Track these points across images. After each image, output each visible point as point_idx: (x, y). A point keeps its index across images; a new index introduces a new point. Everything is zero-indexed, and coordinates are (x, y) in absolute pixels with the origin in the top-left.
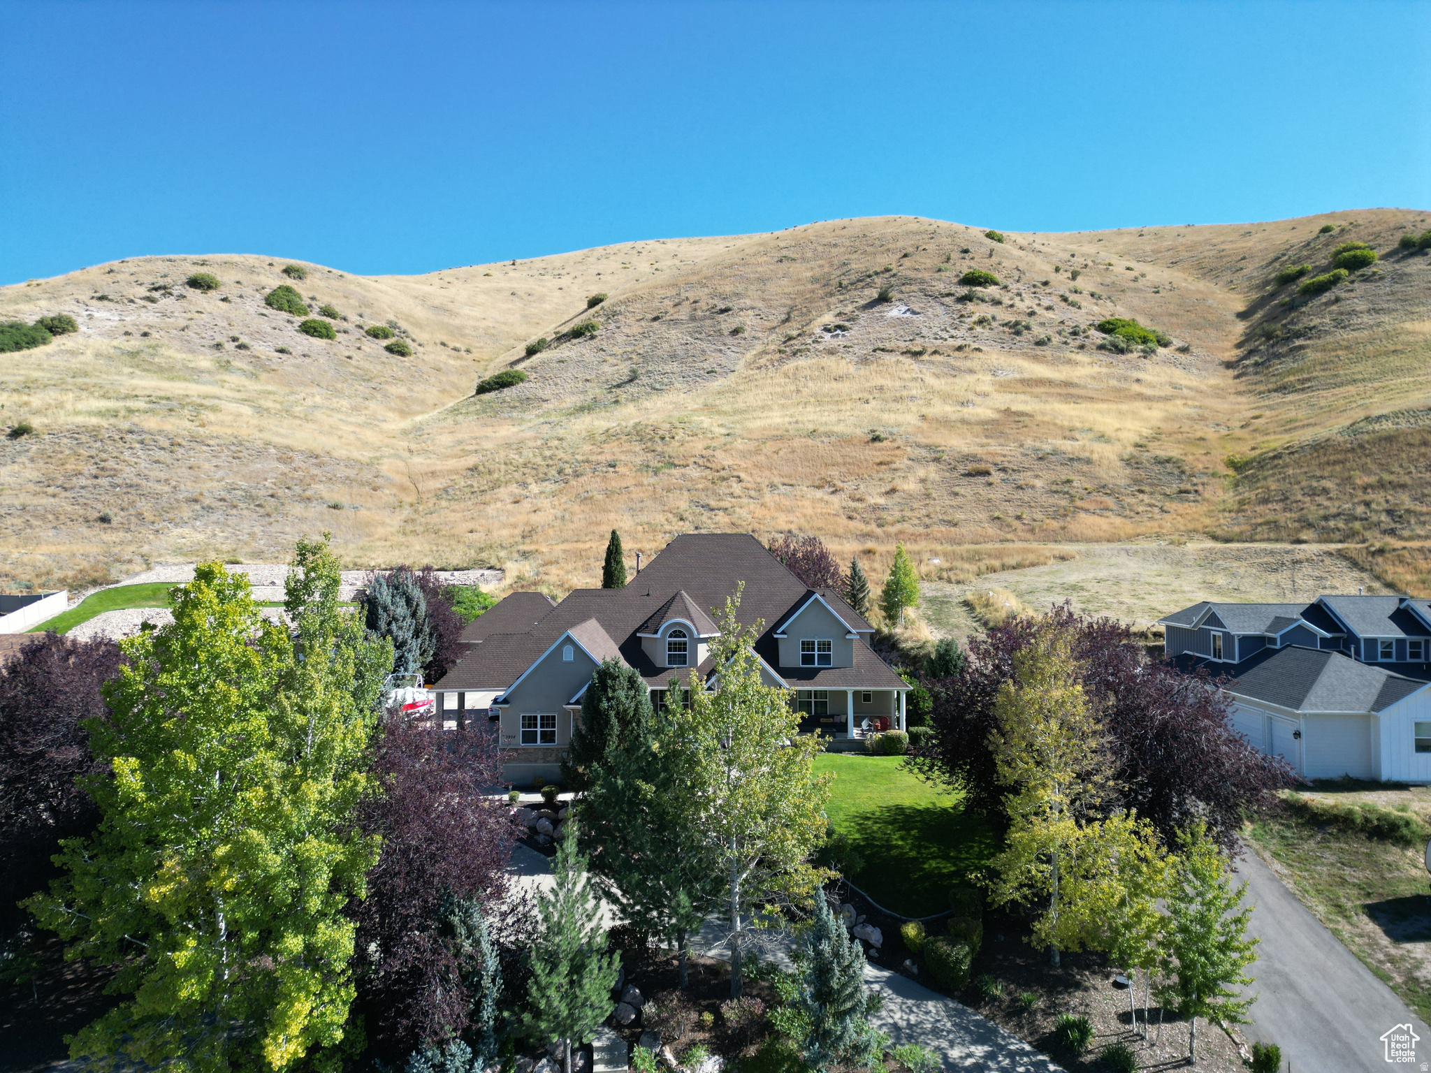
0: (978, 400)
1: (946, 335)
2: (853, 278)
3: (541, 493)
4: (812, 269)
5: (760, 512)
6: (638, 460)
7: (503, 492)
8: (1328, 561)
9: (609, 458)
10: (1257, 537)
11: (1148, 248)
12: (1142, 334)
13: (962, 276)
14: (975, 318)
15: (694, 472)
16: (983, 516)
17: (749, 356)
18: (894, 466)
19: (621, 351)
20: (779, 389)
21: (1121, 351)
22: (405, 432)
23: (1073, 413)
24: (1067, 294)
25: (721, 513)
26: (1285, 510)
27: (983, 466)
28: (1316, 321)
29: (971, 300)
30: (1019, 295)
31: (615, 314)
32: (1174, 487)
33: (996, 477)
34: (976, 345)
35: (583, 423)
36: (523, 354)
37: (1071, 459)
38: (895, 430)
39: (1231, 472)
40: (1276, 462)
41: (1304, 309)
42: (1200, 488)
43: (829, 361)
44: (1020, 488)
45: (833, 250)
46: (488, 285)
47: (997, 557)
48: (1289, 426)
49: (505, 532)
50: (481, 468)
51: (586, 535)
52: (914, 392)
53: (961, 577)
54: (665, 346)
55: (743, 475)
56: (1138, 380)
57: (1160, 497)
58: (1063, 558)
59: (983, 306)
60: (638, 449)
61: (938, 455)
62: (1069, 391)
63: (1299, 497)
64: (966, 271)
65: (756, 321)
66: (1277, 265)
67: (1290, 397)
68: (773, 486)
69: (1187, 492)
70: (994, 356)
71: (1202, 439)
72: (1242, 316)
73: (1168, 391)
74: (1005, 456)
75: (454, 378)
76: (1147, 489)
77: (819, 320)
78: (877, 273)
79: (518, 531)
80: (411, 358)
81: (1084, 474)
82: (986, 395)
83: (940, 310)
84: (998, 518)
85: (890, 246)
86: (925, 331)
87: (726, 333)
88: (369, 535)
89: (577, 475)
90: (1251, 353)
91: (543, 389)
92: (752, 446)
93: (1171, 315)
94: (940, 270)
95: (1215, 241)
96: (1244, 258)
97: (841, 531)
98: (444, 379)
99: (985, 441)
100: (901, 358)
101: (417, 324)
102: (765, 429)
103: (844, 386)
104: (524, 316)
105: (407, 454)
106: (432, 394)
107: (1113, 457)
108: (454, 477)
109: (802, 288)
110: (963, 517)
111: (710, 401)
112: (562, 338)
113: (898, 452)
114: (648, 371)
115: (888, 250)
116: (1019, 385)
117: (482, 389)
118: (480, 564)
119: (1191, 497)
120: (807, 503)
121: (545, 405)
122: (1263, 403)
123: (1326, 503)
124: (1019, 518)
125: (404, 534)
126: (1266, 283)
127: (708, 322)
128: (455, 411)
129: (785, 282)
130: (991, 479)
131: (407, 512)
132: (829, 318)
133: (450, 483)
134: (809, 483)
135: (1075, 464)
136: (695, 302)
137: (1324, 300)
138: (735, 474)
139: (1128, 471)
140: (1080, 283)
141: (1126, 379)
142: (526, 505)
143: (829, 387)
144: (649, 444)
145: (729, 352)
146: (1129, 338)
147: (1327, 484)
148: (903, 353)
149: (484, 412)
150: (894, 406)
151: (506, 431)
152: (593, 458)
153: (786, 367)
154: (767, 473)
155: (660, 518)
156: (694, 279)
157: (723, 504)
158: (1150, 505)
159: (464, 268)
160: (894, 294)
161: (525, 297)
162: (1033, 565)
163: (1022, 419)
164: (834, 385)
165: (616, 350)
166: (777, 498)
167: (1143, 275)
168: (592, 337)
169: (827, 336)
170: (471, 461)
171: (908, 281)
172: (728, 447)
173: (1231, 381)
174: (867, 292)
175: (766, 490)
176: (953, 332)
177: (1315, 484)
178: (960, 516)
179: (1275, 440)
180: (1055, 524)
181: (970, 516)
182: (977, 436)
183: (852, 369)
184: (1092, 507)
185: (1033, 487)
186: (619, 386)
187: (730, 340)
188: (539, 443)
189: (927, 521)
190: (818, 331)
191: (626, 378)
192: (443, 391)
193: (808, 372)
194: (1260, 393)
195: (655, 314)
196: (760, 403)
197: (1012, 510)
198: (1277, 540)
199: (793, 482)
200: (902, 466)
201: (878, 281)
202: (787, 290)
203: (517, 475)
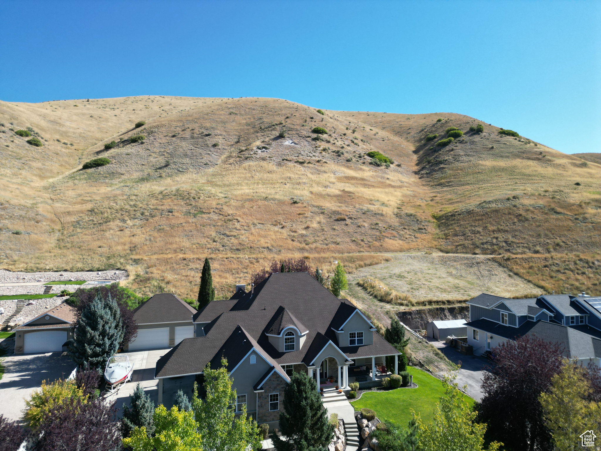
0: (331, 185)
1: (311, 155)
2: (266, 125)
3: (134, 225)
4: (245, 119)
5: (251, 238)
6: (184, 209)
7: (112, 224)
8: (490, 263)
9: (168, 208)
10: (459, 251)
11: (373, 121)
12: (385, 158)
13: (313, 129)
14: (321, 148)
15: (215, 217)
16: (348, 240)
17: (223, 157)
18: (306, 215)
19: (158, 151)
20: (243, 176)
21: (378, 165)
22: (46, 188)
23: (369, 193)
24: (353, 140)
25: (233, 238)
26: (465, 240)
27: (343, 217)
28: (446, 158)
29: (318, 140)
30: (336, 139)
31: (152, 132)
32: (416, 227)
33: (348, 221)
34: (324, 160)
35: (145, 188)
36: (103, 148)
37: (375, 214)
38: (301, 198)
39: (435, 221)
40: (453, 218)
41: (440, 152)
42: (426, 227)
43: (264, 164)
44: (359, 226)
45: (253, 111)
46: (77, 111)
47: (362, 260)
48: (451, 202)
49: (120, 248)
50: (96, 210)
51: (166, 250)
52: (304, 181)
53: (350, 270)
54: (181, 149)
55: (239, 219)
56: (388, 179)
57: (412, 231)
58: (387, 260)
59: (323, 143)
60: (182, 203)
61: (323, 211)
62: (363, 182)
63: (470, 234)
64: (314, 127)
65: (223, 141)
66: (423, 132)
67: (445, 189)
68: (254, 224)
69: (421, 229)
70: (332, 166)
71: (420, 206)
72: (415, 152)
73: (399, 184)
74: (350, 212)
75: (66, 159)
76: (406, 227)
77: (254, 143)
78: (277, 125)
79: (126, 247)
80: (42, 147)
81: (382, 221)
82: (334, 183)
83: (306, 143)
84: (354, 241)
85: (280, 113)
86: (302, 153)
87: (210, 146)
88: (39, 249)
89: (152, 216)
90: (423, 168)
91: (120, 168)
92: (239, 204)
93: (390, 150)
94: (303, 126)
95: (397, 120)
96: (410, 129)
97: (291, 247)
98: (61, 159)
99: (340, 205)
100: (295, 164)
101: (42, 129)
102: (242, 195)
103: (274, 176)
104: (99, 128)
105: (50, 202)
106: (55, 167)
107: (391, 213)
108: (81, 215)
109: (242, 127)
110: (340, 240)
111: (210, 179)
112: (125, 142)
113: (305, 209)
114: (174, 162)
115: (279, 114)
116: (345, 179)
117: (86, 167)
118: (111, 267)
119: (424, 231)
120: (272, 233)
121: (123, 177)
122: (434, 191)
123: (481, 237)
124: (362, 240)
125: (60, 248)
126: (421, 140)
127: (200, 140)
128: (72, 177)
129: (234, 124)
130: (347, 223)
131: (57, 235)
132: (258, 143)
133: (80, 219)
134: (270, 223)
135: (377, 216)
136: (193, 130)
137: (447, 149)
138: (236, 218)
139: (398, 219)
140: (356, 135)
141: (384, 178)
142: (127, 232)
143: (266, 176)
144: (188, 201)
145: (213, 155)
146: (380, 160)
147: (477, 229)
148: (295, 162)
149: (90, 179)
150: (298, 187)
151: (104, 190)
152: (160, 207)
153: (244, 165)
154: (250, 217)
155: (203, 241)
156: (190, 118)
157: (232, 233)
158: (410, 235)
159: (61, 101)
160: (286, 135)
161: (98, 119)
162: (377, 264)
163: (351, 195)
164: (268, 175)
165: (155, 150)
166: (257, 230)
167: (377, 133)
168: (142, 143)
169: (259, 151)
170: (89, 206)
171: (291, 130)
172: (228, 204)
173: (418, 180)
174: (274, 132)
175: (252, 226)
176: (314, 154)
177: (473, 229)
178: (339, 240)
179: (448, 208)
180: (377, 244)
181: (343, 240)
182: (336, 202)
183: (275, 168)
184: (389, 236)
185: (364, 227)
186: (160, 168)
187: (212, 149)
188: (125, 197)
189: (325, 241)
190: (255, 148)
191: (164, 165)
192: (61, 165)
193: (255, 168)
194: (432, 186)
195: (173, 134)
196: (236, 182)
197: (359, 237)
198: (466, 253)
199: (263, 222)
200: (309, 215)
201: (278, 128)
202: (236, 128)
203: (119, 215)
